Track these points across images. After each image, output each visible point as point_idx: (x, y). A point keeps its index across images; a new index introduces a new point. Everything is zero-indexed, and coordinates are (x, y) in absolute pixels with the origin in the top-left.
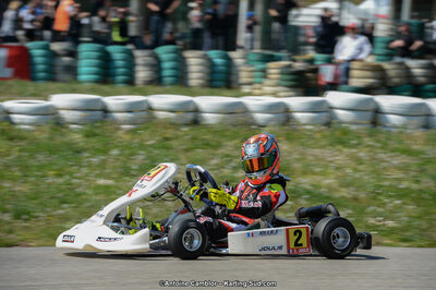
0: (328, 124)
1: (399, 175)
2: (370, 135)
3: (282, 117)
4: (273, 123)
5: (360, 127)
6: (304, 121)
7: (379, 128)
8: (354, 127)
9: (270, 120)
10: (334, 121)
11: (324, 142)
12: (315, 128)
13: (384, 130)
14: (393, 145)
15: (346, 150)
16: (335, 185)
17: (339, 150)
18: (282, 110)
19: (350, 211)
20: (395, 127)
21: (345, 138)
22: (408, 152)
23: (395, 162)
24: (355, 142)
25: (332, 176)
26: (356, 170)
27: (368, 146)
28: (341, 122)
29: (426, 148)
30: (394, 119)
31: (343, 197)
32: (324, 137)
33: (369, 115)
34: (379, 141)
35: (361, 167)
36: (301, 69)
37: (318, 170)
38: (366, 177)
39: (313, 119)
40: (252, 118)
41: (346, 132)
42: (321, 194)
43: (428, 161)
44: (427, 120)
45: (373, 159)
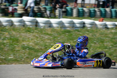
0: (24, 26)
1: (49, 41)
2: (36, 29)
3: (11, 24)
4: (8, 25)
5: (33, 27)
6: (17, 25)
7: (38, 27)
8: (31, 27)
9: (7, 25)
10: (25, 25)
11: (24, 31)
12: (21, 27)
14: (44, 32)
15: (31, 34)
16: (33, 45)
17: (29, 34)
18: (11, 22)
19: (42, 53)
20: (42, 27)
21: (29, 30)
22: (48, 34)
23: (46, 38)
24: (33, 31)
25: (31, 42)
26: (37, 40)
27: (36, 32)
28: (27, 25)
29: (53, 33)
30: (41, 25)
31: (38, 49)
32: (24, 30)
33: (35, 23)
34: (39, 31)
35: (38, 39)
36: (4, 8)
37: (27, 40)
38: (41, 42)
39: (20, 24)
40: (2, 24)
41: (29, 28)
42: (31, 48)
43: (55, 37)
44: (50, 25)
45: (40, 36)
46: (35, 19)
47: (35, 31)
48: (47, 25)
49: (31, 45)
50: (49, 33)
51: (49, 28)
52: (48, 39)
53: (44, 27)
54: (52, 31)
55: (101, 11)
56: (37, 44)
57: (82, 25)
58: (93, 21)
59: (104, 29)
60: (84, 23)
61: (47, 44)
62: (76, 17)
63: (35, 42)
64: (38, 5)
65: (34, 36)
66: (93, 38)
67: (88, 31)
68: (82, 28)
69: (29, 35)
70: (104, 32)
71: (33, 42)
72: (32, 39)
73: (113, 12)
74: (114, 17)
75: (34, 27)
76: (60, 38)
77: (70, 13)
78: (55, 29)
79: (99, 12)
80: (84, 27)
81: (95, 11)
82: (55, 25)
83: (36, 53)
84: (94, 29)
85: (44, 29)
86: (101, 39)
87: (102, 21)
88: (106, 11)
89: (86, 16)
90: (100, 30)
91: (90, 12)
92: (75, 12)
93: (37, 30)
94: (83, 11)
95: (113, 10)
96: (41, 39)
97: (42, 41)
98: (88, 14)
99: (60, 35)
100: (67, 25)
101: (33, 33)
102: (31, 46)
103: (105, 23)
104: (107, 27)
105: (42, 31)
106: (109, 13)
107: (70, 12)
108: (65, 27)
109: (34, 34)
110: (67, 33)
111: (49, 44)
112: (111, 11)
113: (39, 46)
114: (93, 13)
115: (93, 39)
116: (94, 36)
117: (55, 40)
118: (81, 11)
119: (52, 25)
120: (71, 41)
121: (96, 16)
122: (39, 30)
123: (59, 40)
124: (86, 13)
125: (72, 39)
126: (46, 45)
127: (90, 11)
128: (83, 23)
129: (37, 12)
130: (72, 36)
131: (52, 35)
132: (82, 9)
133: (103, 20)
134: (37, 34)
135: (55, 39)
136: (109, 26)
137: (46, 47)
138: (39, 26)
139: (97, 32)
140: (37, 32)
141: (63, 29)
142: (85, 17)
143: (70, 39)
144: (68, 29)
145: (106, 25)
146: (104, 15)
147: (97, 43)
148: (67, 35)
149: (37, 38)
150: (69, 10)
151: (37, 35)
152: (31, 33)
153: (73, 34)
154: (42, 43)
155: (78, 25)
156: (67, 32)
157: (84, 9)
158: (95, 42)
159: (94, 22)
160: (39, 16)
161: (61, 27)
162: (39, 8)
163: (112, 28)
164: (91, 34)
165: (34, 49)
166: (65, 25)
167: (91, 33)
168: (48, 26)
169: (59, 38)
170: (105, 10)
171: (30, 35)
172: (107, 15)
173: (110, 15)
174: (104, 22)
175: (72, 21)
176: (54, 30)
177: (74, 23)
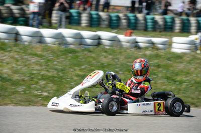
1: (38, 67)
2: (15, 46)
5: (10, 41)
7: (18, 42)
8: (6, 41)
13: (22, 43)
14: (29, 51)
15: (7, 53)
16: (10, 72)
17: (2, 53)
19: (24, 88)
20: (26, 42)
21: (3, 46)
22: (36, 55)
23: (33, 61)
24: (9, 49)
25: (6, 68)
26: (17, 65)
27: (16, 51)
29: (45, 53)
30: (25, 38)
31: (17, 79)
33: (14, 35)
34: (21, 49)
35: (19, 63)
41: (3, 44)
42: (6, 78)
43: (49, 60)
44: (40, 39)
45: (22, 59)
46: (15, 28)
47: (15, 48)
48: (36, 40)
49: (6, 73)
50: (39, 53)
51: (38, 45)
52: (36, 63)
53: (30, 42)
54: (43, 50)
55: (128, 19)
56: (16, 72)
57: (96, 41)
58: (114, 35)
59: (132, 49)
60: (99, 38)
61: (35, 72)
62: (87, 26)
63: (13, 67)
64: (20, 4)
65: (12, 57)
66: (114, 63)
67: (106, 52)
68: (95, 47)
69: (2, 55)
70: (133, 53)
71: (9, 68)
72: (8, 64)
73: (149, 21)
74: (150, 29)
75: (12, 42)
76: (58, 62)
77: (76, 20)
78: (50, 47)
79: (125, 19)
80: (99, 44)
81: (119, 18)
82: (48, 40)
83: (14, 88)
84: (115, 49)
85: (31, 46)
86: (127, 65)
87: (130, 35)
88: (136, 19)
89: (104, 26)
90: (125, 51)
91: (110, 19)
92: (84, 18)
93: (17, 48)
94: (99, 17)
95: (148, 17)
96: (23, 62)
97: (26, 67)
98: (106, 23)
99: (58, 56)
100: (70, 40)
101: (10, 51)
102: (5, 76)
103: (135, 39)
104: (138, 45)
105: (25, 49)
106: (143, 21)
107: (76, 18)
108: (67, 44)
109: (11, 54)
110: (70, 55)
111: (38, 72)
112: (145, 19)
113: (19, 75)
114: (115, 22)
115: (114, 65)
116: (116, 61)
117: (48, 65)
118: (95, 16)
119: (44, 40)
120: (76, 68)
121: (121, 27)
122: (21, 47)
123: (56, 65)
124: (104, 21)
125: (79, 65)
126: (33, 74)
127: (110, 17)
128: (97, 38)
129: (18, 15)
130: (79, 60)
131: (44, 56)
132: (97, 14)
133: (131, 33)
134: (18, 55)
135: (49, 63)
136: (141, 45)
137: (32, 78)
138: (21, 40)
139: (120, 53)
140: (18, 50)
141: (63, 47)
142: (101, 28)
143: (75, 65)
144: (72, 46)
145: (137, 42)
146: (133, 25)
147: (121, 72)
148: (69, 58)
149: (18, 61)
150: (75, 14)
151: (16, 56)
152: (7, 51)
153: (79, 56)
154: (25, 69)
155: (89, 41)
156: (70, 53)
157: (101, 14)
158: (117, 70)
159: (116, 37)
160: (21, 22)
161: (59, 44)
162: (22, 10)
163: (146, 48)
164: (110, 57)
165: (10, 80)
166: (66, 40)
167: (110, 54)
168: (38, 41)
169: (55, 63)
170: (135, 16)
171: (4, 56)
172: (139, 25)
173: (143, 25)
174: (133, 37)
175: (79, 33)
176: (47, 49)
177: (82, 38)
